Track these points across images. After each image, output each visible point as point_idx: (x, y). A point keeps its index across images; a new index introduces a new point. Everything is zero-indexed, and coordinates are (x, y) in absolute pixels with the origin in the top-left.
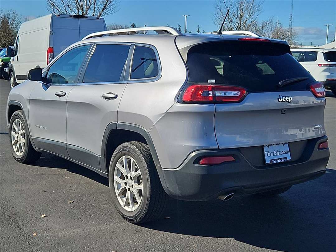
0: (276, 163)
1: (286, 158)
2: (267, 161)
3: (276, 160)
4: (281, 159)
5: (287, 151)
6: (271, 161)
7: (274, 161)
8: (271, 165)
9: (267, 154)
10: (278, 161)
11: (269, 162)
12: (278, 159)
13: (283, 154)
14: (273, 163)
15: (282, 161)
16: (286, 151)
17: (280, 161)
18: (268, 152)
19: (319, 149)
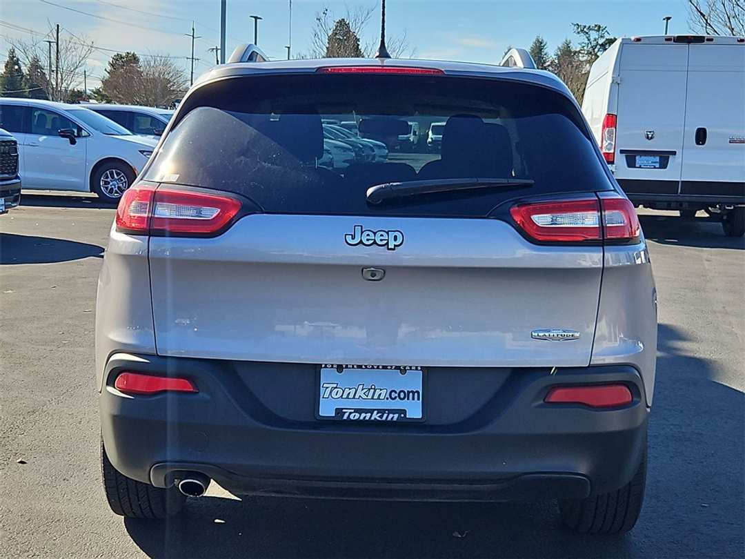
0: (358, 421)
1: (404, 412)
2: (326, 410)
3: (359, 411)
4: (381, 411)
5: (412, 392)
6: (339, 412)
7: (351, 413)
8: (339, 422)
9: (329, 390)
10: (366, 416)
11: (334, 415)
12: (370, 411)
13: (394, 399)
14: (346, 418)
15: (381, 417)
16: (409, 392)
17: (375, 416)
18: (335, 386)
19: (549, 402)
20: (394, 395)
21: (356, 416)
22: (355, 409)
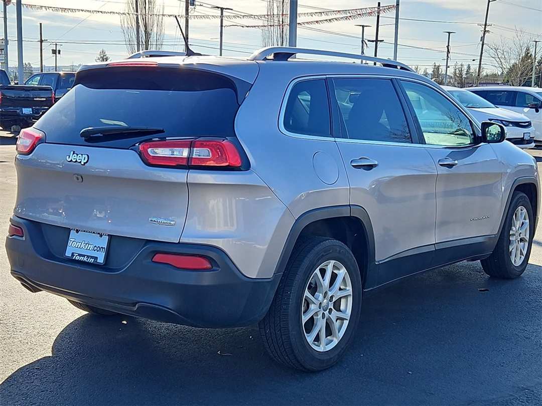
0: (78, 261)
1: (96, 258)
2: (68, 254)
3: (80, 255)
4: (88, 257)
5: (102, 248)
6: (73, 254)
7: (77, 256)
8: (71, 261)
9: (71, 242)
10: (82, 258)
11: (70, 256)
12: (84, 256)
13: (95, 251)
14: (74, 258)
15: (87, 260)
17: (85, 259)
18: (74, 240)
19: (153, 262)
20: (95, 248)
21: (78, 258)
22: (79, 254)
